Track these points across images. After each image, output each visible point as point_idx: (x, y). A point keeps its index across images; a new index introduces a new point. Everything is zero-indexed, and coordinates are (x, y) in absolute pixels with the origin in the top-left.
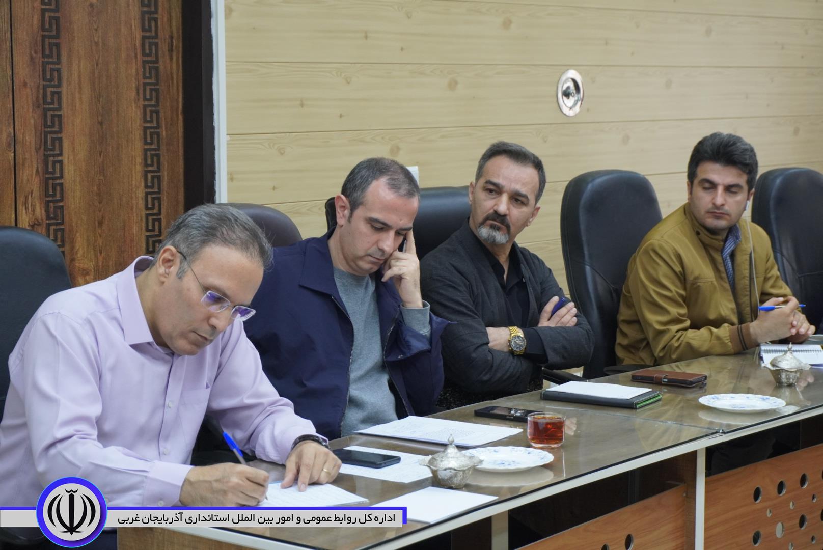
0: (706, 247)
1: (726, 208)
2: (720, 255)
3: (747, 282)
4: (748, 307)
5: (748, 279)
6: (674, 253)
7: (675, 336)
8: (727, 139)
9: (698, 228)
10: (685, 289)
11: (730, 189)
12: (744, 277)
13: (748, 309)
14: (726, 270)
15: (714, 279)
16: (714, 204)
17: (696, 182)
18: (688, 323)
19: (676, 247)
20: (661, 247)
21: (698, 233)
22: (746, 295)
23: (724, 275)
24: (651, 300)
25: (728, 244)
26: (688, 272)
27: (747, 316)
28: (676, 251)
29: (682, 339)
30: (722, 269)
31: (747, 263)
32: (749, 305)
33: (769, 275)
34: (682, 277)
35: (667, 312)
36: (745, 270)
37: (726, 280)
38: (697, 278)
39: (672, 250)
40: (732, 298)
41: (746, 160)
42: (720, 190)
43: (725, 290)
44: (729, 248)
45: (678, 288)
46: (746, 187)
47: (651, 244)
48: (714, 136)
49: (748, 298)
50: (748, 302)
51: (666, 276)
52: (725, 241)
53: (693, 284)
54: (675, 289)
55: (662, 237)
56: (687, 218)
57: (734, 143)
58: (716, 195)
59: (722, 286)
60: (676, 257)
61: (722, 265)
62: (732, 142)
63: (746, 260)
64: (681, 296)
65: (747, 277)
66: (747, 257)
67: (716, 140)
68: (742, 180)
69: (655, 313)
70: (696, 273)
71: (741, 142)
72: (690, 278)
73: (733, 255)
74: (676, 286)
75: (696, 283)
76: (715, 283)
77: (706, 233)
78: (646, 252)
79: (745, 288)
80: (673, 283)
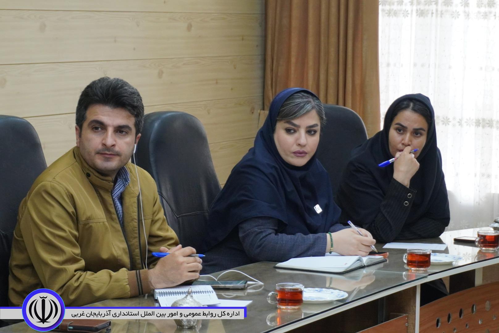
0: (97, 189)
1: (117, 149)
2: (111, 196)
3: (136, 224)
4: (137, 248)
5: (137, 221)
6: (66, 193)
7: (74, 275)
8: (115, 83)
9: (88, 170)
10: (77, 230)
11: (120, 130)
12: (132, 220)
13: (138, 251)
14: (117, 211)
15: (105, 220)
16: (104, 145)
17: (85, 125)
18: (82, 263)
19: (68, 188)
20: (54, 188)
21: (88, 175)
22: (135, 238)
23: (115, 216)
24: (45, 240)
25: (117, 186)
26: (81, 212)
27: (137, 257)
28: (68, 192)
29: (81, 280)
30: (113, 210)
31: (136, 205)
32: (138, 247)
33: (157, 218)
34: (75, 218)
35: (62, 251)
36: (133, 212)
37: (118, 221)
38: (89, 219)
39: (65, 191)
40: (123, 239)
41: (134, 102)
42: (110, 130)
43: (117, 231)
44: (118, 191)
45: (71, 229)
46: (134, 130)
47: (43, 186)
48: (102, 80)
49: (137, 240)
50: (138, 244)
51: (59, 216)
52: (115, 182)
53: (85, 225)
54: (69, 229)
55: (54, 178)
56: (77, 161)
57: (122, 87)
58: (107, 136)
59: (113, 227)
60: (68, 198)
61: (113, 206)
62: (120, 85)
63: (134, 202)
64: (75, 236)
65: (136, 219)
66: (135, 200)
67: (105, 83)
68: (131, 122)
69: (50, 253)
70: (88, 214)
71: (128, 85)
72: (83, 218)
73: (121, 198)
74: (69, 226)
75: (88, 223)
76: (106, 223)
77: (97, 174)
78: (39, 194)
79: (134, 230)
80: (66, 223)
